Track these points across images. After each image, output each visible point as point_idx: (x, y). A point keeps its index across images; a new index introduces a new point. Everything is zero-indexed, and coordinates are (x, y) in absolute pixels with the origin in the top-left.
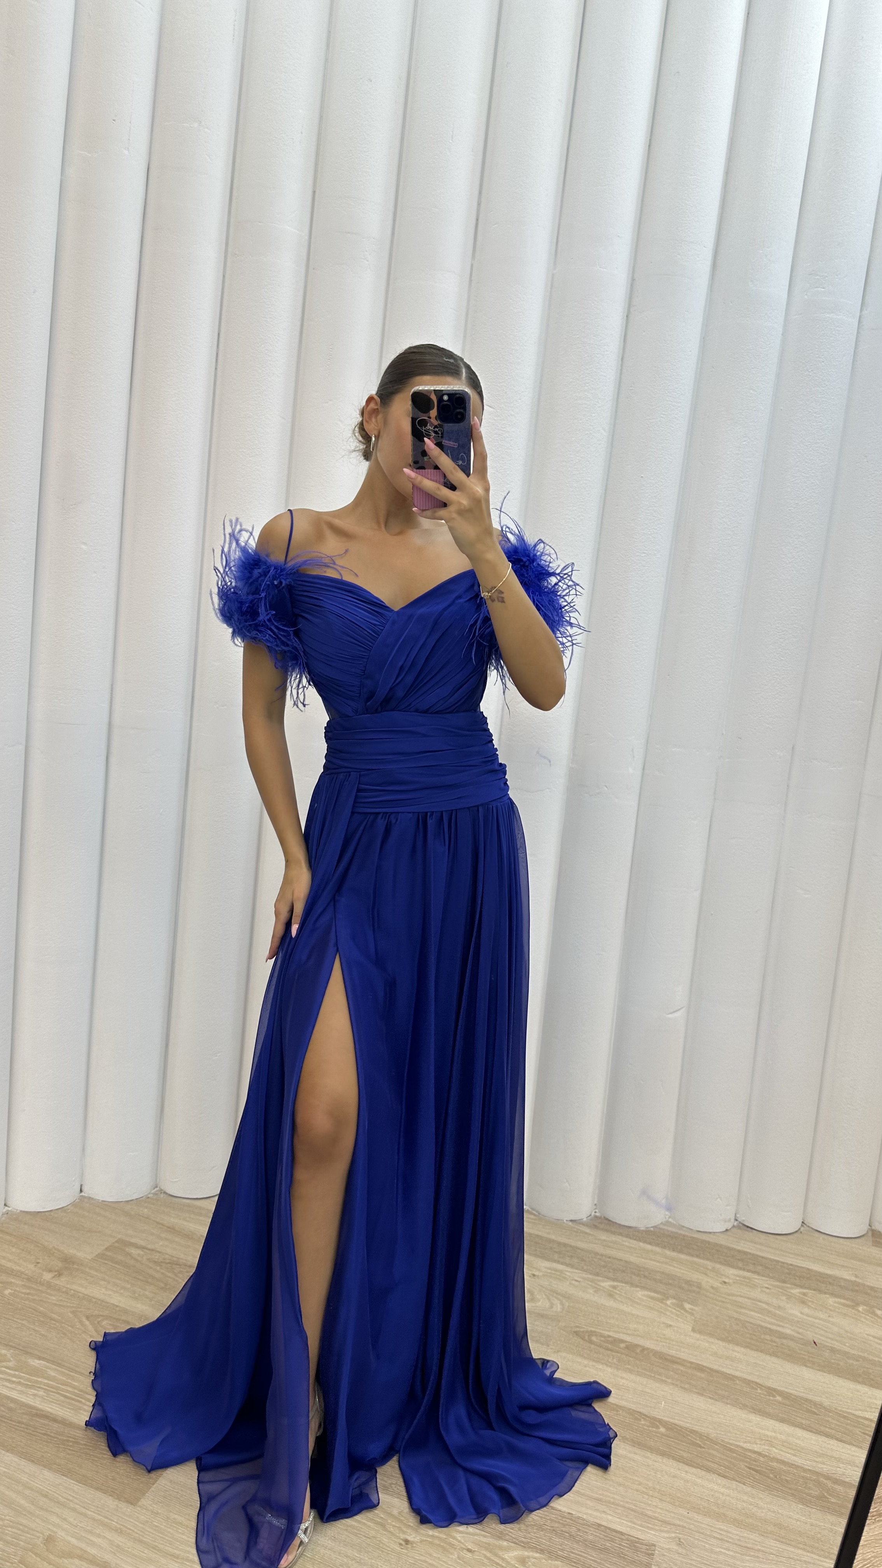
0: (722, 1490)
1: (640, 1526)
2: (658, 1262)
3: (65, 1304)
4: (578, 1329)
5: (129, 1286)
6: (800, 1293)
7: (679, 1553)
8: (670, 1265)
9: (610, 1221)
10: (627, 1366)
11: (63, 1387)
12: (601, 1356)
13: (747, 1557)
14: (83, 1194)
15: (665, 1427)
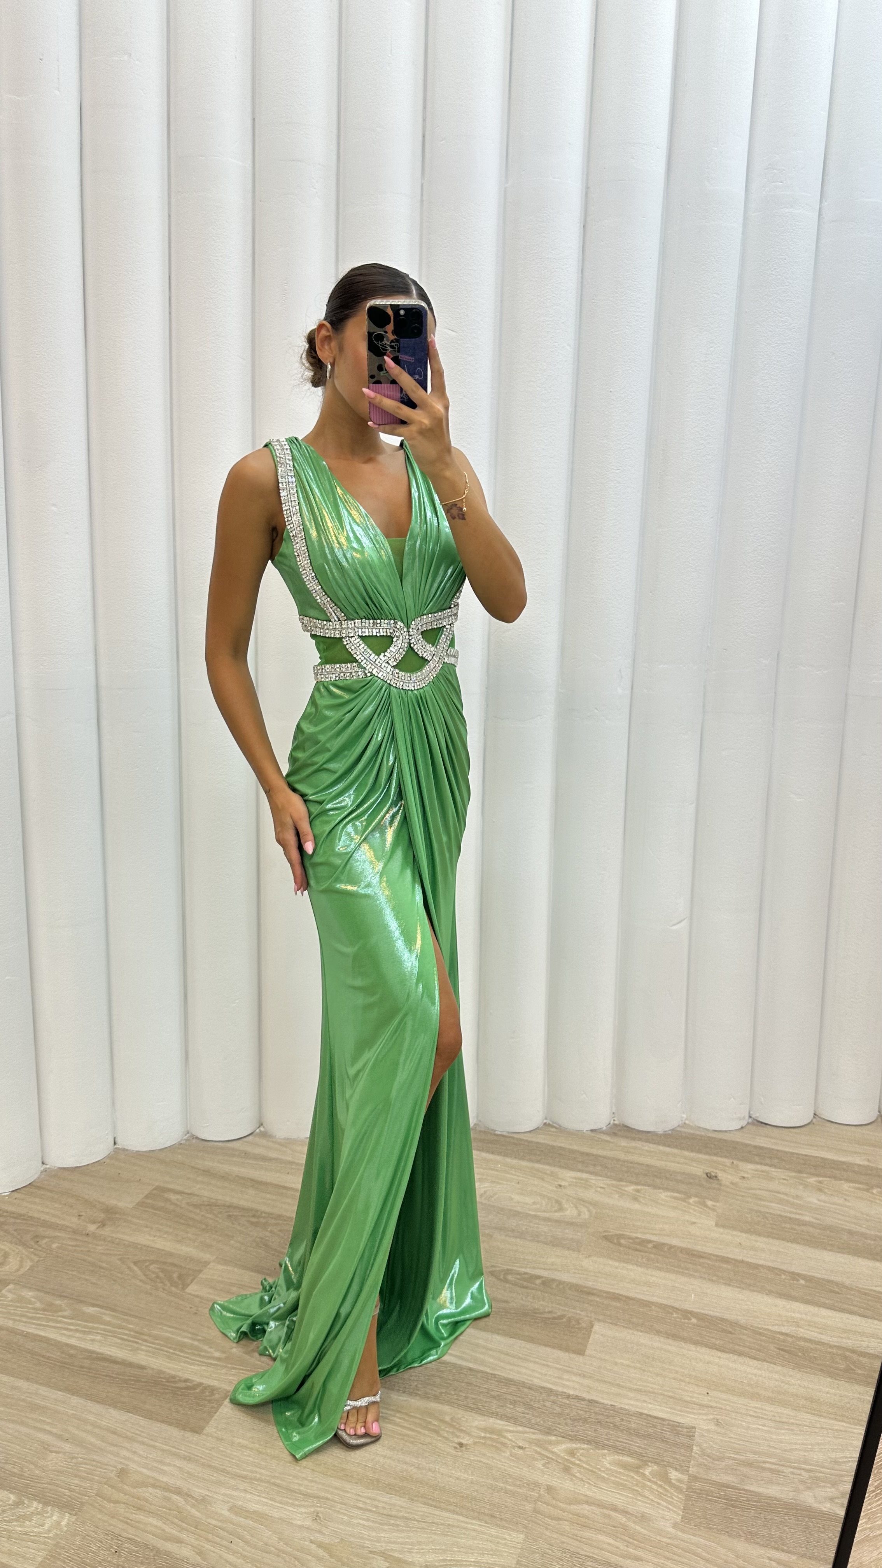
0: (755, 1371)
2: (678, 1163)
3: (112, 1252)
4: (606, 1234)
5: (171, 1230)
6: (815, 1181)
7: (718, 1433)
8: (690, 1166)
10: (657, 1265)
11: (119, 1330)
12: (630, 1257)
13: (783, 1431)
14: (117, 1146)
15: (695, 1317)
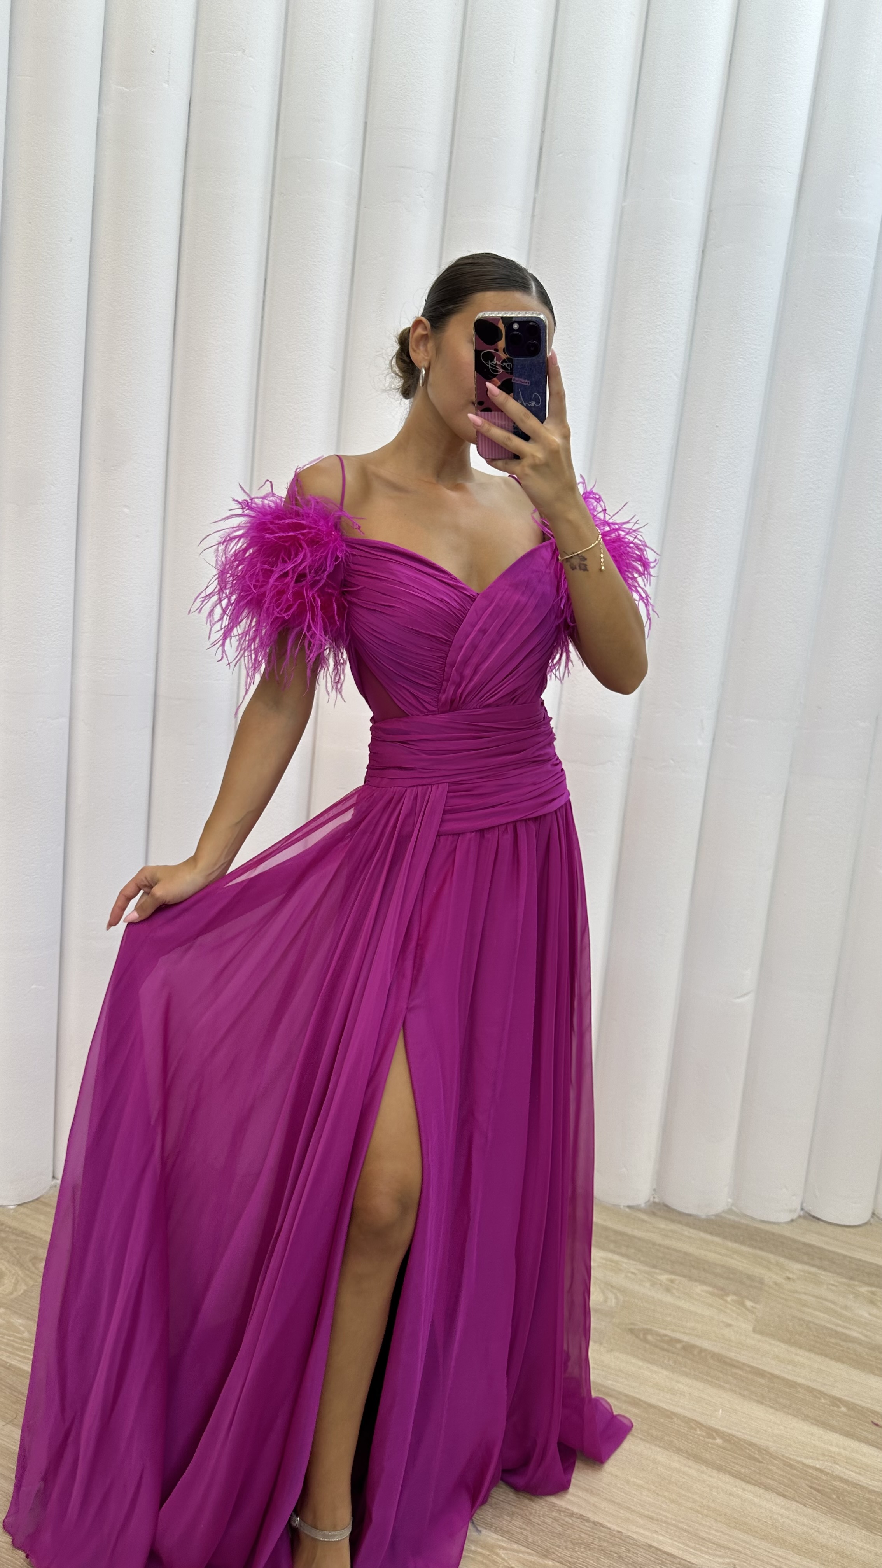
0: (782, 1511)
2: (719, 1254)
4: (633, 1327)
6: (868, 1291)
8: (732, 1258)
9: (668, 1207)
10: (684, 1369)
12: (656, 1357)
15: (721, 1438)
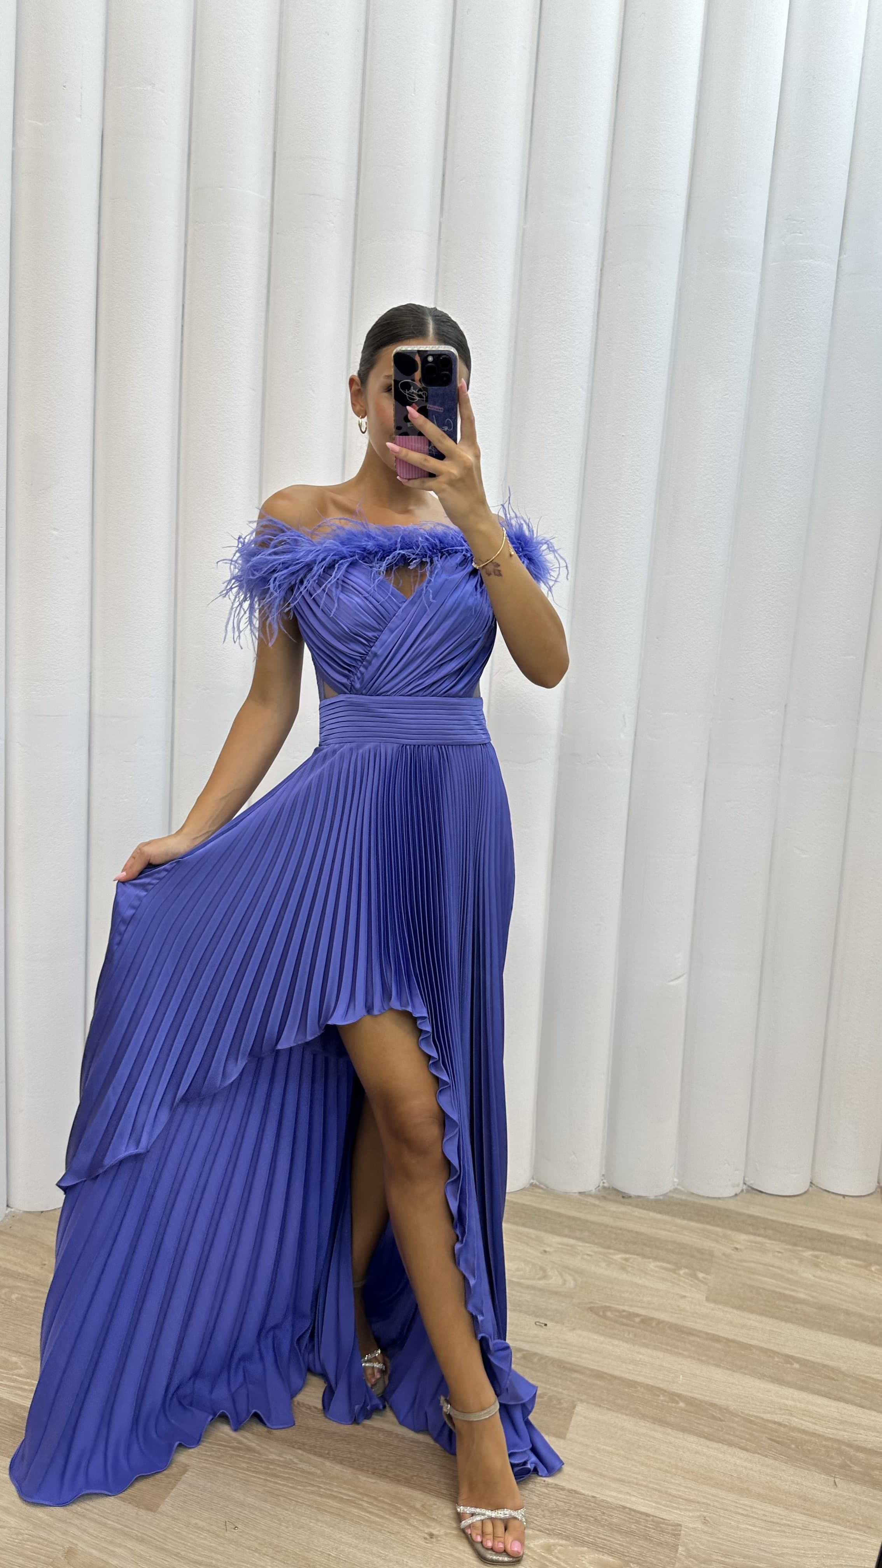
0: (745, 1464)
1: (664, 1506)
2: (669, 1231)
4: (592, 1305)
6: (812, 1255)
7: (704, 1532)
8: (682, 1234)
9: (618, 1191)
10: (644, 1341)
12: (616, 1331)
13: (774, 1533)
15: (683, 1401)
